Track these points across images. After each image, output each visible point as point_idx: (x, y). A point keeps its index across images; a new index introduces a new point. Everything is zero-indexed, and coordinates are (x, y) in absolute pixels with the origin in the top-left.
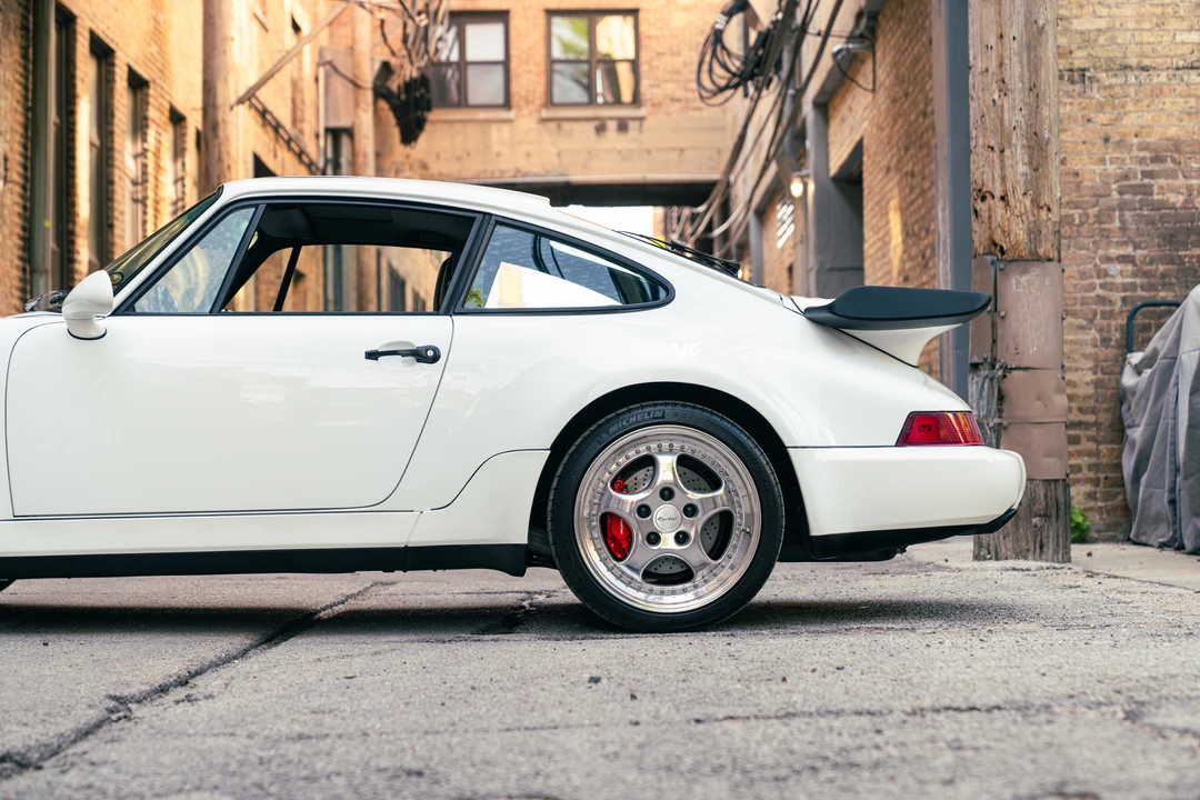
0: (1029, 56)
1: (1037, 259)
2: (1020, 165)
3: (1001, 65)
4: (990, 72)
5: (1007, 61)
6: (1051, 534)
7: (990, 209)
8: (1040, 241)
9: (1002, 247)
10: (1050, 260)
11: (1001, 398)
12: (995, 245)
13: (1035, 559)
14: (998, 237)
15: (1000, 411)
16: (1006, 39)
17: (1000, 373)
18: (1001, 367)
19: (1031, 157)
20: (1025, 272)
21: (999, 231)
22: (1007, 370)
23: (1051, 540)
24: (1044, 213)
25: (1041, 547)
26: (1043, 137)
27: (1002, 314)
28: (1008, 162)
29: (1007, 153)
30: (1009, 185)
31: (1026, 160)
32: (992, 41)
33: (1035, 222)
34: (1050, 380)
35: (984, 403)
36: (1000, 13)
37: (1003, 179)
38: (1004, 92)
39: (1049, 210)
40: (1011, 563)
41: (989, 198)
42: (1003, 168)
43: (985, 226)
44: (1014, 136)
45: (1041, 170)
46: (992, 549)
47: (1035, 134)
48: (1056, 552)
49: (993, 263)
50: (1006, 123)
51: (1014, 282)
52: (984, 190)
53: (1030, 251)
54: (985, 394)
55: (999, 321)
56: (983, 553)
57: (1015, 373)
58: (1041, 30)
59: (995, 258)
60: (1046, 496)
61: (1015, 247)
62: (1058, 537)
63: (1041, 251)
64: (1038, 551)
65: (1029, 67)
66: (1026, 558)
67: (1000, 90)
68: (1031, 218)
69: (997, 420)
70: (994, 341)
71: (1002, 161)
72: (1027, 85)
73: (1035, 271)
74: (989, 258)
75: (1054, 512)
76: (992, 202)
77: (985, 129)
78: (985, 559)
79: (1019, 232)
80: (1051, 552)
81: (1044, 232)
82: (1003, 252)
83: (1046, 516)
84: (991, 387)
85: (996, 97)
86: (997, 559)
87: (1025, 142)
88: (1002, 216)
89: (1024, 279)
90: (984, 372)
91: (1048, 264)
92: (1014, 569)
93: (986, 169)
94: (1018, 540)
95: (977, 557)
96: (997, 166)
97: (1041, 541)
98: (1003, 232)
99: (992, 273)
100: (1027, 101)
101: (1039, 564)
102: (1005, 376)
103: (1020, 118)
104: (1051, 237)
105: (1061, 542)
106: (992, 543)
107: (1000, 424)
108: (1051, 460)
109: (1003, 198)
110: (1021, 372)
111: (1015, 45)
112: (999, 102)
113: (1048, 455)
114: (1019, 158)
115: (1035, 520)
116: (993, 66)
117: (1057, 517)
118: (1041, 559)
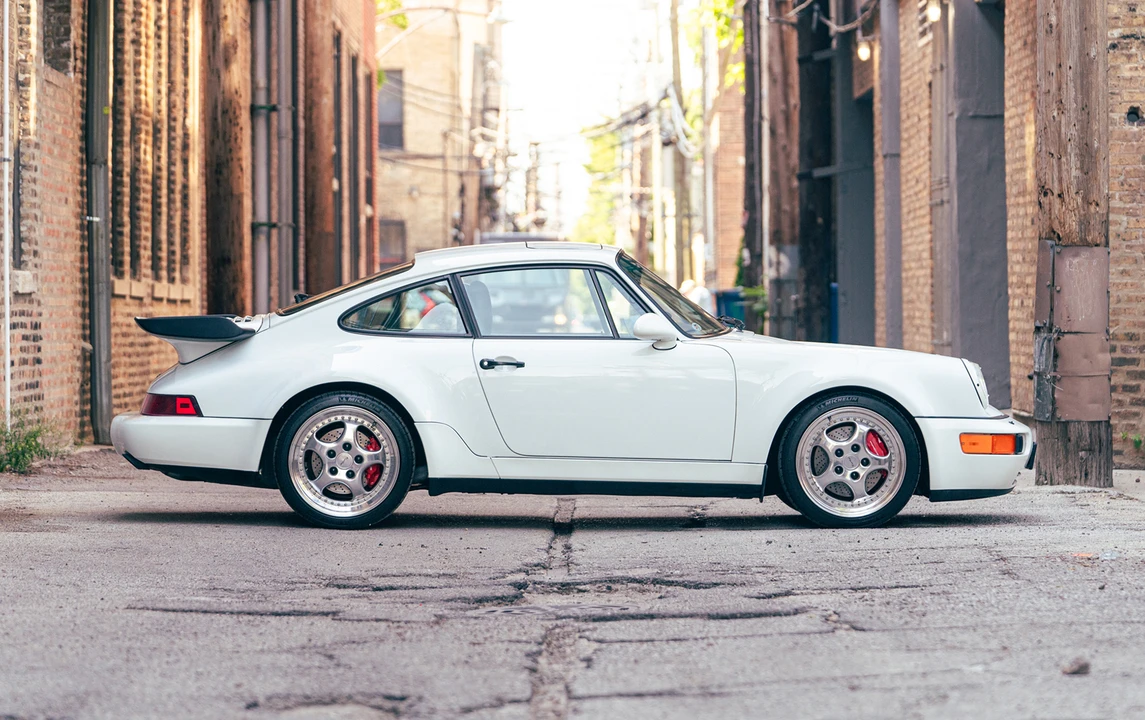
0: (1082, 82)
1: (1086, 244)
2: (1073, 170)
3: (1060, 89)
4: (1051, 94)
5: (1064, 86)
6: (1094, 465)
7: (1050, 204)
8: (1089, 231)
9: (1058, 235)
10: (1097, 245)
11: (1056, 356)
12: (1054, 232)
13: (1081, 485)
14: (1056, 226)
15: (1055, 366)
16: (1063, 68)
17: (1055, 336)
18: (1056, 331)
19: (1082, 163)
20: (1076, 255)
21: (1057, 221)
22: (1061, 333)
23: (1094, 469)
24: (1092, 208)
25: (1086, 475)
26: (1092, 146)
27: (1058, 288)
28: (1064, 167)
29: (1063, 159)
30: (1065, 185)
31: (1078, 166)
32: (1053, 69)
33: (1085, 215)
34: (1096, 341)
35: (1043, 359)
36: (1059, 47)
37: (1060, 180)
38: (1061, 110)
39: (1097, 205)
40: (1061, 488)
41: (1049, 194)
42: (1060, 171)
43: (1047, 216)
44: (1069, 147)
45: (1090, 173)
46: (1048, 476)
47: (1086, 144)
48: (1098, 479)
49: (1052, 247)
50: (1063, 136)
51: (1068, 263)
52: (1046, 187)
53: (1081, 238)
54: (1044, 352)
55: (1055, 293)
56: (1042, 479)
57: (1067, 336)
58: (1092, 61)
59: (1053, 243)
60: (1090, 435)
61: (1068, 236)
62: (1100, 468)
63: (1089, 239)
64: (1083, 478)
65: (1082, 91)
66: (1074, 484)
67: (1059, 109)
68: (1082, 212)
69: (1053, 374)
70: (1052, 310)
71: (1059, 166)
72: (1080, 106)
73: (1085, 254)
74: (1049, 242)
75: (1097, 447)
76: (1051, 197)
77: (1047, 139)
78: (1043, 484)
79: (1073, 223)
80: (1094, 479)
81: (1092, 223)
82: (1059, 238)
83: (1090, 450)
84: (1049, 347)
85: (1055, 114)
86: (1052, 484)
87: (1077, 151)
88: (1059, 210)
89: (1076, 261)
90: (1044, 335)
91: (1096, 248)
92: (1063, 493)
93: (1048, 171)
94: (1067, 469)
95: (1038, 483)
96: (1056, 169)
97: (1086, 470)
98: (1060, 223)
99: (1052, 255)
100: (1080, 118)
101: (1083, 488)
102: (1059, 339)
103: (1074, 132)
104: (1098, 227)
105: (1102, 471)
106: (1048, 472)
107: (1055, 377)
108: (1096, 406)
109: (1059, 196)
110: (1072, 336)
111: (1070, 73)
112: (1057, 119)
113: (1094, 401)
114: (1073, 165)
115: (1082, 454)
116: (1054, 89)
117: (1100, 451)
118: (1085, 484)
